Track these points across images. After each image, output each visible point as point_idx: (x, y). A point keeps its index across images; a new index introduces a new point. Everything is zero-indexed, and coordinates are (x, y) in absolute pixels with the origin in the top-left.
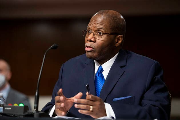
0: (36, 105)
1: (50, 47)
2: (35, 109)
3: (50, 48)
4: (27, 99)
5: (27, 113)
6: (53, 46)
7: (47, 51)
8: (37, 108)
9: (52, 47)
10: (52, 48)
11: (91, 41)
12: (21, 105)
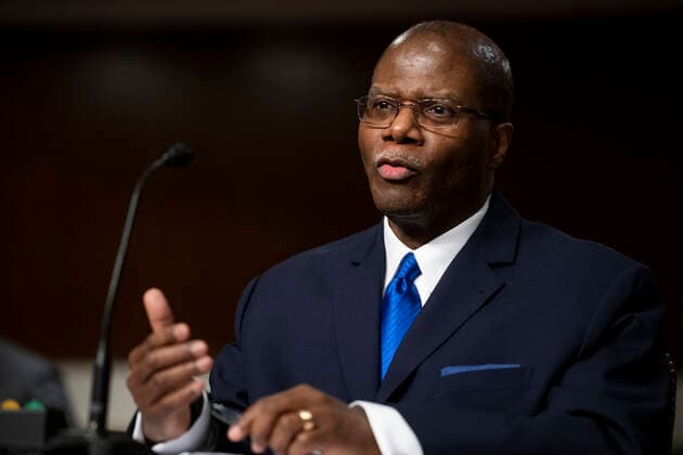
0: (97, 408)
1: (159, 156)
2: (94, 426)
3: (158, 163)
4: (56, 377)
5: (56, 442)
6: (172, 152)
7: (146, 174)
8: (100, 417)
9: (165, 157)
10: (168, 163)
11: (404, 140)
12: (35, 406)
